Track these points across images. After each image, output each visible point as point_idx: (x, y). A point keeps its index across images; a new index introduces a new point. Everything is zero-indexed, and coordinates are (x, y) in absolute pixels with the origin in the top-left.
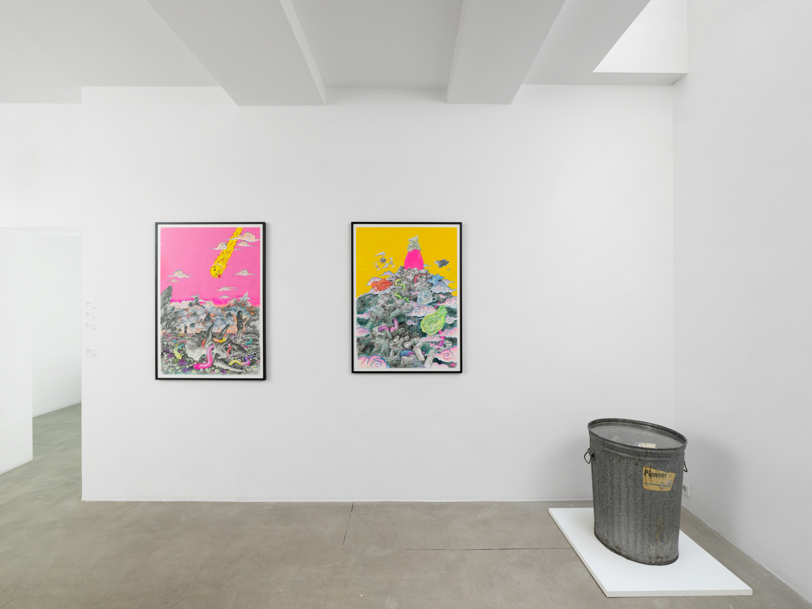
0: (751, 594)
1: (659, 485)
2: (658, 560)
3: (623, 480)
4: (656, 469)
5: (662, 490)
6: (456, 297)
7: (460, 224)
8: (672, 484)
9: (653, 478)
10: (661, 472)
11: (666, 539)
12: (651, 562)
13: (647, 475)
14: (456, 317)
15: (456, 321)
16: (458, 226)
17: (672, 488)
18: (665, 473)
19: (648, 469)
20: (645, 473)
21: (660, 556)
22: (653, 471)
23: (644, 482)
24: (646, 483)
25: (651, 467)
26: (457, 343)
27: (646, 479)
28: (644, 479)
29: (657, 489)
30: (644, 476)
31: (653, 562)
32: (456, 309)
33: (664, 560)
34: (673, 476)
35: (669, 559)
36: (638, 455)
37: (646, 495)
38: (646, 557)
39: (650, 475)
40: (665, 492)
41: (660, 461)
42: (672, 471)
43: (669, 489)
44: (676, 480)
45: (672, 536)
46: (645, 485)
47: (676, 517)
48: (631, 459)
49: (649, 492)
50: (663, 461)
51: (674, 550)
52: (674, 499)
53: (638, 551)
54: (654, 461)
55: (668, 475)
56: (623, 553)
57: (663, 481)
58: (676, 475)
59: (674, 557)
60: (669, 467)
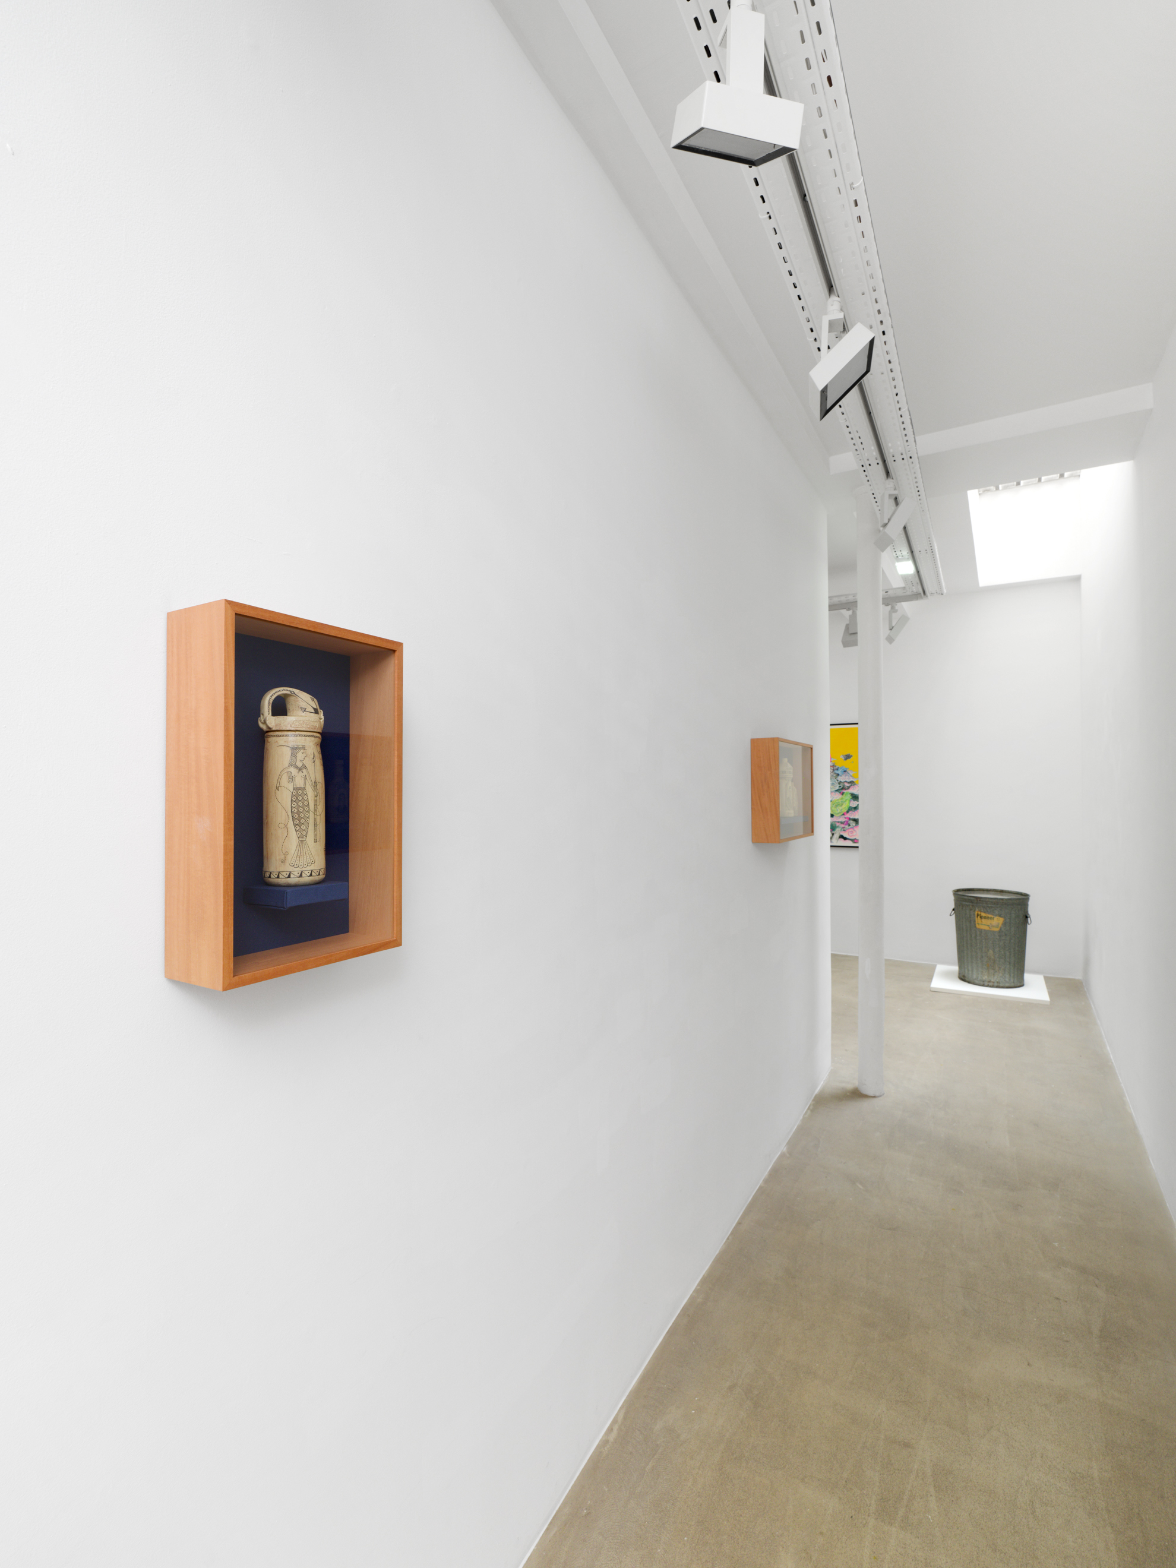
0: (1049, 1004)
1: (988, 926)
2: (991, 984)
3: (965, 922)
4: (985, 912)
5: (991, 929)
8: (1000, 926)
9: (983, 920)
10: (990, 916)
11: (997, 968)
12: (984, 984)
13: (979, 917)
17: (1001, 929)
18: (992, 916)
19: (979, 913)
20: (977, 916)
22: (983, 914)
23: (977, 922)
24: (978, 924)
25: (981, 912)
27: (978, 920)
28: (976, 920)
29: (987, 928)
30: (976, 918)
31: (986, 984)
33: (996, 984)
34: (1001, 920)
35: (1001, 985)
36: (972, 902)
37: (978, 933)
38: (980, 980)
39: (981, 917)
40: (994, 932)
41: (988, 907)
42: (1000, 916)
43: (997, 929)
44: (1004, 924)
45: (1003, 967)
46: (977, 926)
47: (1008, 954)
48: (968, 906)
49: (981, 931)
50: (992, 907)
51: (1007, 980)
52: (1004, 938)
53: (975, 977)
54: (984, 907)
55: (996, 918)
56: (967, 979)
57: (991, 923)
58: (1005, 920)
59: (1007, 985)
60: (997, 912)
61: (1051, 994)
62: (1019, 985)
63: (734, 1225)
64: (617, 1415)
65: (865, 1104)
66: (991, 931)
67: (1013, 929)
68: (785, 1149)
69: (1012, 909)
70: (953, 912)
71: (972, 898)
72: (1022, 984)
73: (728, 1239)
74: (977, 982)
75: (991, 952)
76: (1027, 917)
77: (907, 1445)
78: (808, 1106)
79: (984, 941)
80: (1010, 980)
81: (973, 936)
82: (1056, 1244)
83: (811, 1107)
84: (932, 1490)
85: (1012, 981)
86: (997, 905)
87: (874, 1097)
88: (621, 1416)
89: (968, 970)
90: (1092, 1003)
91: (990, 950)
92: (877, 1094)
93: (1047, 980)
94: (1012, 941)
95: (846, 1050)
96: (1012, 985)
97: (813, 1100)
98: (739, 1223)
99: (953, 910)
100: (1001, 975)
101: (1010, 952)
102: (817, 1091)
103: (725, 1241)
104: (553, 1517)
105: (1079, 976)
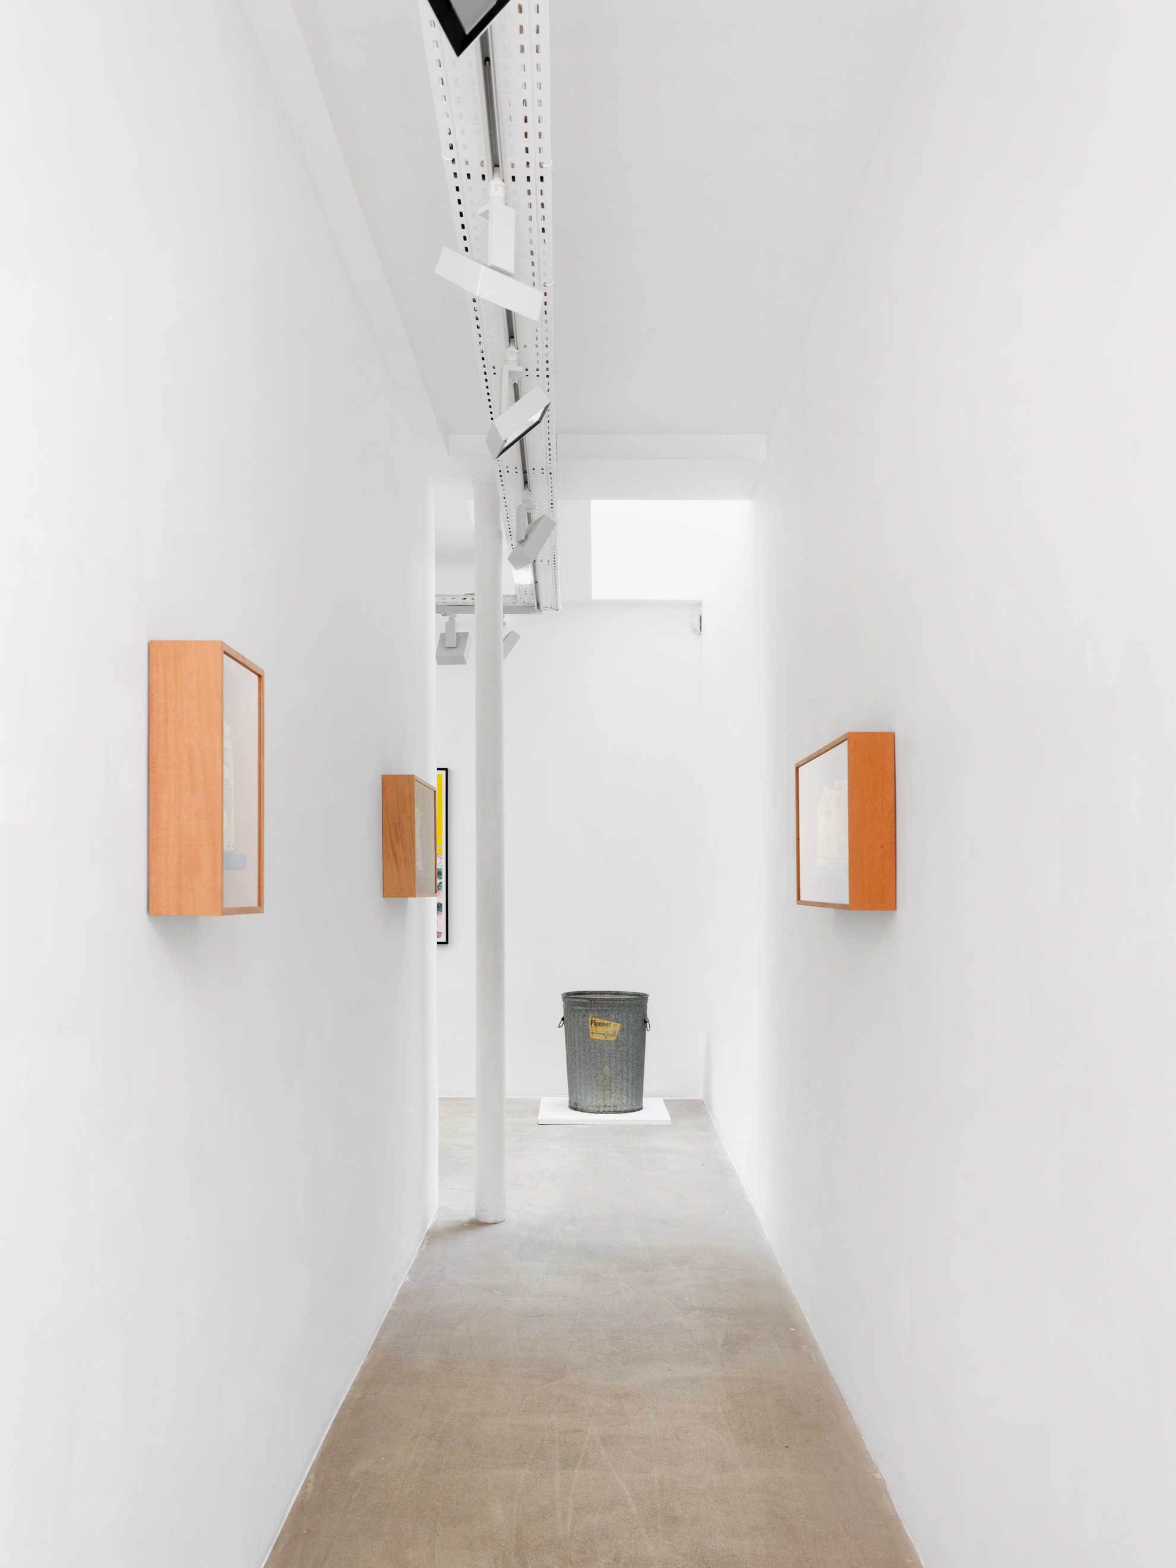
0: (670, 1123)
1: (604, 1034)
2: (607, 1109)
3: (576, 1033)
4: (600, 1018)
5: (607, 1039)
6: (441, 855)
7: (446, 770)
8: (617, 1034)
9: (598, 1028)
10: (606, 1022)
11: (614, 1088)
12: (599, 1111)
13: (593, 1024)
14: (441, 878)
15: (441, 883)
16: (444, 772)
17: (617, 1038)
18: (608, 1022)
19: (594, 1019)
20: (592, 1023)
21: (608, 1104)
22: (598, 1021)
23: (591, 1031)
24: (592, 1033)
25: (596, 1017)
26: (442, 909)
27: (592, 1028)
28: (590, 1029)
29: (602, 1038)
30: (590, 1026)
31: (601, 1110)
32: (441, 869)
33: (612, 1109)
34: (619, 1025)
35: (618, 1109)
36: (585, 1006)
37: (592, 1044)
38: (595, 1106)
39: (595, 1024)
40: (610, 1041)
41: (603, 1010)
42: (617, 1021)
43: (614, 1038)
44: (622, 1030)
45: (620, 1086)
46: (591, 1035)
47: (625, 1068)
48: (580, 1011)
49: (595, 1041)
50: (607, 1010)
51: (625, 1102)
52: (621, 1049)
53: (589, 1102)
54: (598, 1011)
55: (612, 1024)
56: (579, 1107)
57: (608, 1031)
58: (622, 1026)
59: (625, 1108)
60: (613, 1016)
61: (671, 1115)
62: (637, 1108)
63: (373, 1342)
64: (309, 1474)
65: (487, 1231)
66: (607, 1041)
67: (631, 1037)
68: (407, 1278)
69: (630, 1011)
70: (563, 1022)
71: (585, 1001)
72: (640, 1107)
73: (370, 1352)
74: (591, 1109)
75: (607, 1067)
76: (646, 1022)
77: (577, 1431)
78: (422, 1241)
79: (599, 1054)
80: (627, 1102)
81: (587, 1049)
82: (687, 1299)
83: (426, 1242)
84: (602, 1447)
85: (630, 1102)
86: (614, 1006)
87: (495, 1223)
88: (312, 1478)
89: (581, 1095)
90: (713, 1120)
91: (606, 1066)
92: (498, 1220)
93: (667, 1102)
94: (630, 1052)
95: (452, 1189)
96: (630, 1108)
97: (426, 1236)
98: (377, 1340)
99: (563, 1019)
100: (618, 1096)
101: (628, 1067)
102: (428, 1227)
103: (367, 1354)
104: (276, 1542)
105: (700, 1096)
